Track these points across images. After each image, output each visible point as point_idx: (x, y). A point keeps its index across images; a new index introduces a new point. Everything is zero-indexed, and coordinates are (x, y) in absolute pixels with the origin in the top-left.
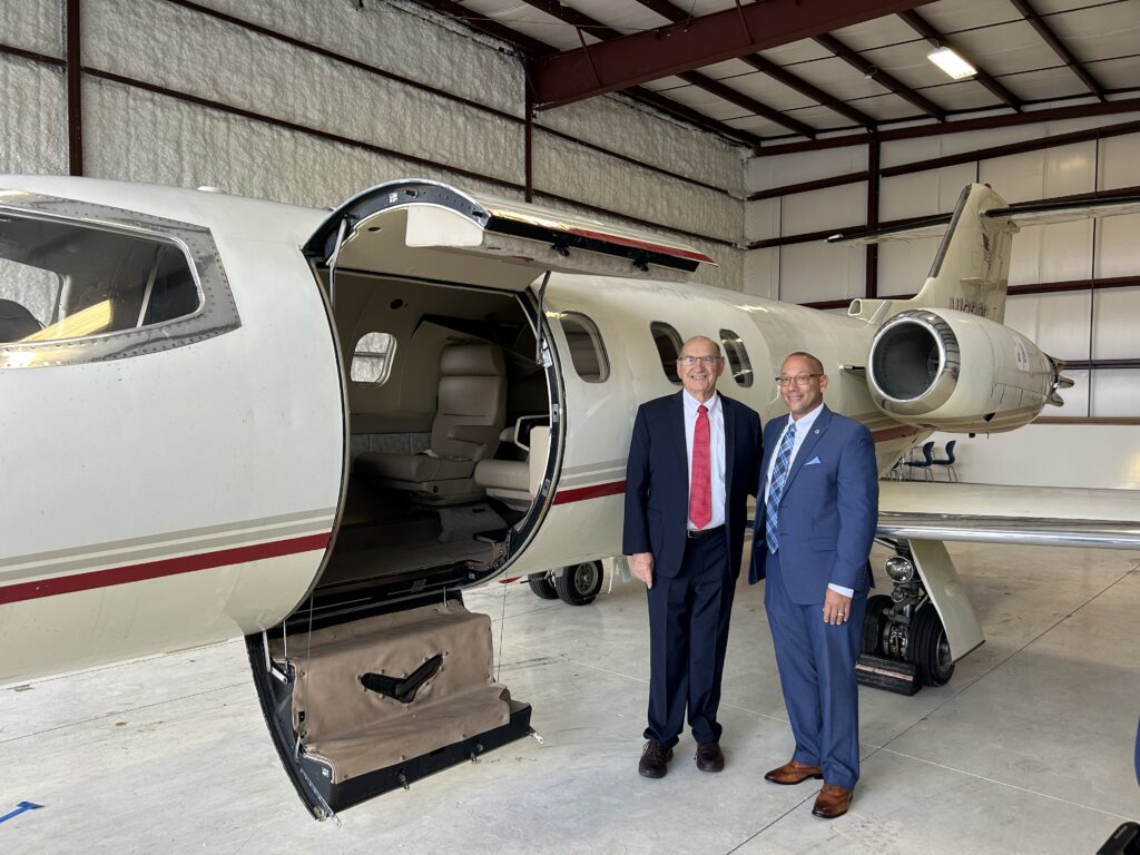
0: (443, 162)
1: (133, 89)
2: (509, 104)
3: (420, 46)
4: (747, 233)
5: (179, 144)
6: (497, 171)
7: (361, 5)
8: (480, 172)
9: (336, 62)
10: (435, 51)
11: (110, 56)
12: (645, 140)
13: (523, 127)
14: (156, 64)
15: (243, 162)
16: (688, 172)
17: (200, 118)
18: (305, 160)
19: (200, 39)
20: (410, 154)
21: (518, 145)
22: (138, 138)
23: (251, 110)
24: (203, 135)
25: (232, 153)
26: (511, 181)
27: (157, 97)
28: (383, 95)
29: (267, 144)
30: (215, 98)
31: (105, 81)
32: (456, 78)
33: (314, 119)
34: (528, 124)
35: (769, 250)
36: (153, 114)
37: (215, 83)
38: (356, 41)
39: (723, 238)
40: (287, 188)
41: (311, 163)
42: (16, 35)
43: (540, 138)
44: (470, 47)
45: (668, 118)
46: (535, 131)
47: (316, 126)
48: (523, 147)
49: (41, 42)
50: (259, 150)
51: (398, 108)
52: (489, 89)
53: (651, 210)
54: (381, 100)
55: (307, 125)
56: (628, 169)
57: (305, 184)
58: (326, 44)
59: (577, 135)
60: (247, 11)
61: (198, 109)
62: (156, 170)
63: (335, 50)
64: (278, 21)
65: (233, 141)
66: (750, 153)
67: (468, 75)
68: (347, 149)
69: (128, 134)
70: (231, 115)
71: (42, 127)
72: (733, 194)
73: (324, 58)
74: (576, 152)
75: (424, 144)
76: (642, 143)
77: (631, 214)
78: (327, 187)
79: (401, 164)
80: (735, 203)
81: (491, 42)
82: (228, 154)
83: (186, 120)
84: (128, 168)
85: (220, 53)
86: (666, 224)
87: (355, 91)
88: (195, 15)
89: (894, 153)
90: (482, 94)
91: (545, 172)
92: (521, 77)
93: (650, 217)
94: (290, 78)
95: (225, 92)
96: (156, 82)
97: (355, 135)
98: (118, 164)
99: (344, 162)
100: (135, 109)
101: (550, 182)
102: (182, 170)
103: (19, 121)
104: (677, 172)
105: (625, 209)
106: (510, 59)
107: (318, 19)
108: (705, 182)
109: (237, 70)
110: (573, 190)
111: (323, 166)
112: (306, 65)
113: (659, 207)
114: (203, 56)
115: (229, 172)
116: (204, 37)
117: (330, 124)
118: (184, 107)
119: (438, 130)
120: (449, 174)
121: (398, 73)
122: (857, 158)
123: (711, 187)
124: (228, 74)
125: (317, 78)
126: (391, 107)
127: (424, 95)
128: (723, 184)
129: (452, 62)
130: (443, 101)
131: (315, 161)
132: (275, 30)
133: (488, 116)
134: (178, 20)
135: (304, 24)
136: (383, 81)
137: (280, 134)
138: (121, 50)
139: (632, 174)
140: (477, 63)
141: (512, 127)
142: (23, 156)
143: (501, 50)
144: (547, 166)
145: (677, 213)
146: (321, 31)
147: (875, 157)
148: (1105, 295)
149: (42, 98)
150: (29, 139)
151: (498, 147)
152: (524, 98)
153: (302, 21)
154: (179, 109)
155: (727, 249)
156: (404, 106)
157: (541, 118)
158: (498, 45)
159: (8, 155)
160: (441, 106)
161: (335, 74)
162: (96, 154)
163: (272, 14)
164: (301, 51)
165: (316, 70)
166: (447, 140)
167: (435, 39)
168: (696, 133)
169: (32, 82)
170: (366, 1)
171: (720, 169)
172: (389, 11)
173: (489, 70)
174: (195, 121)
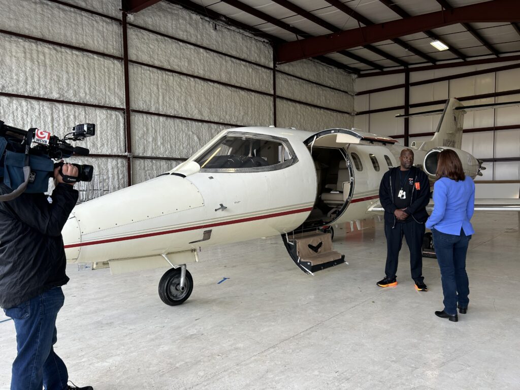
0: (245, 87)
1: (143, 66)
2: (267, 62)
3: (236, 42)
4: (355, 109)
5: (158, 85)
6: (263, 89)
7: (216, 29)
8: (257, 90)
9: (208, 51)
10: (241, 44)
11: (136, 55)
12: (317, 73)
13: (272, 71)
14: (151, 57)
15: (178, 91)
16: (332, 85)
18: (198, 89)
19: (164, 46)
20: (233, 84)
22: (145, 84)
23: (181, 71)
24: (165, 81)
25: (175, 88)
26: (268, 93)
27: (151, 69)
29: (186, 84)
30: (169, 68)
31: (134, 64)
32: (248, 54)
33: (201, 73)
34: (274, 70)
35: (364, 116)
36: (150, 76)
37: (169, 61)
38: (215, 43)
39: (346, 111)
40: (193, 100)
41: (200, 90)
42: (107, 49)
43: (279, 75)
44: (253, 41)
45: (325, 64)
46: (276, 73)
47: (202, 76)
48: (272, 79)
49: (115, 51)
50: (183, 86)
51: (229, 67)
52: (260, 58)
53: (319, 101)
54: (223, 64)
55: (199, 76)
56: (310, 85)
57: (198, 98)
58: (205, 45)
59: (291, 73)
60: (179, 34)
61: (164, 72)
62: (151, 96)
63: (207, 46)
64: (189, 37)
65: (175, 83)
66: (356, 76)
67: (253, 52)
68: (212, 84)
69: (142, 83)
70: (174, 74)
71: (116, 82)
72: (350, 93)
73: (204, 50)
74: (291, 80)
75: (238, 80)
76: (315, 74)
77: (311, 103)
78: (206, 98)
79: (230, 88)
80: (350, 96)
81: (261, 39)
82: (173, 88)
83: (160, 77)
84: (142, 96)
86: (324, 106)
87: (214, 62)
88: (162, 37)
89: (415, 77)
90: (258, 59)
91: (280, 89)
92: (272, 52)
93: (318, 104)
94: (193, 58)
95: (172, 65)
96: (151, 63)
97: (215, 78)
98: (139, 94)
99: (211, 89)
100: (144, 74)
101: (282, 92)
102: (159, 95)
103: (109, 81)
104: (328, 85)
105: (309, 101)
106: (267, 45)
107: (202, 36)
108: (339, 89)
109: (176, 57)
110: (291, 95)
111: (204, 91)
112: (198, 53)
113: (321, 100)
114: (166, 53)
115: (174, 95)
116: (165, 46)
117: (206, 75)
118: (159, 72)
119: (242, 74)
120: (247, 91)
121: (229, 54)
122: (400, 79)
123: (341, 91)
124: (173, 58)
125: (202, 58)
126: (227, 67)
127: (238, 61)
128: (346, 89)
129: (247, 48)
130: (244, 63)
131: (202, 89)
132: (188, 41)
133: (260, 68)
134: (157, 40)
135: (197, 38)
136: (224, 57)
137: (190, 80)
138: (139, 52)
139: (312, 87)
140: (256, 48)
141: (268, 71)
142: (110, 93)
143: (264, 41)
144: (281, 86)
145: (328, 102)
146: (203, 40)
147: (407, 78)
148: (499, 132)
149: (115, 72)
150: (112, 87)
151: (261, 80)
152: (272, 60)
153: (197, 37)
154: (158, 73)
155: (347, 115)
156: (231, 66)
157: (279, 67)
158: (263, 40)
159: (106, 93)
160: (244, 65)
161: (208, 55)
162: (133, 91)
163: (187, 35)
164: (197, 48)
165: (202, 55)
166: (246, 78)
167: (241, 39)
168: (335, 69)
169: (112, 66)
170: (217, 27)
171: (344, 83)
172: (225, 30)
173: (260, 50)
174: (163, 77)
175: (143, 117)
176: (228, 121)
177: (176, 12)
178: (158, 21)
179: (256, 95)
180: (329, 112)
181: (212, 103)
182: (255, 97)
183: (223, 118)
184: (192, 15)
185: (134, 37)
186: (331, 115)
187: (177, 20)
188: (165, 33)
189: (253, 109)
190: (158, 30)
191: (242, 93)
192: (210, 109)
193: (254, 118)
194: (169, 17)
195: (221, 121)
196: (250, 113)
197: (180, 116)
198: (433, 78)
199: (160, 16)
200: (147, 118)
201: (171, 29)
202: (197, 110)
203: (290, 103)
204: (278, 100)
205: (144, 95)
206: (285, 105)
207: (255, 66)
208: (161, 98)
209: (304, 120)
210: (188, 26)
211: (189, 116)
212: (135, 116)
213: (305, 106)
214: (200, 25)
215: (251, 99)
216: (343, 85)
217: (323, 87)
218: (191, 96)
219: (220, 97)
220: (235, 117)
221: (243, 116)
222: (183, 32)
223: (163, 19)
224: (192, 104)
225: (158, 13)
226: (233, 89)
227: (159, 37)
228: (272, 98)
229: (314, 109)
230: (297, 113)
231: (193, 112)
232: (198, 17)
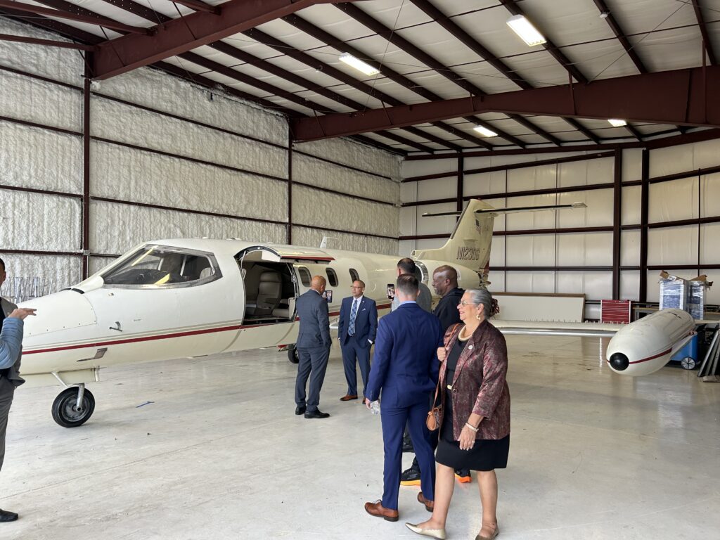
0: (249, 170)
1: (110, 144)
2: (281, 140)
3: (239, 116)
4: (401, 199)
5: (129, 167)
6: (275, 173)
7: (212, 99)
8: (266, 174)
9: (200, 126)
10: (246, 118)
11: (102, 130)
12: (348, 155)
13: (287, 151)
14: (121, 132)
15: (157, 174)
16: (370, 169)
17: (139, 155)
18: (185, 172)
19: (139, 119)
20: (233, 166)
21: (285, 160)
22: (112, 165)
23: (161, 150)
24: (140, 162)
25: (152, 170)
26: (281, 177)
27: (121, 147)
28: (221, 140)
29: (168, 165)
30: (146, 146)
31: (98, 141)
32: (255, 129)
33: (190, 153)
34: (290, 150)
35: (412, 207)
36: (119, 154)
37: (146, 138)
38: (209, 116)
39: (389, 201)
40: (176, 185)
41: (187, 173)
42: (62, 123)
43: (295, 155)
44: (263, 115)
45: (360, 143)
46: (293, 153)
47: (190, 156)
48: (287, 161)
49: (73, 125)
50: (164, 168)
51: (228, 145)
52: (271, 134)
53: (351, 189)
54: (220, 142)
55: (186, 156)
57: (184, 182)
58: (195, 118)
59: (314, 154)
60: (160, 105)
61: (138, 151)
62: (119, 179)
63: (199, 120)
64: (175, 109)
65: (153, 164)
66: (402, 158)
67: (261, 128)
68: (204, 166)
69: (108, 164)
70: (153, 153)
71: (72, 163)
72: (393, 179)
73: (194, 125)
74: (314, 162)
75: (240, 161)
76: (347, 156)
77: (341, 191)
78: (194, 183)
79: (229, 171)
80: (394, 183)
81: (272, 112)
82: (150, 170)
83: (133, 156)
84: (107, 179)
85: (149, 126)
86: (358, 195)
87: (208, 139)
88: (138, 109)
89: (470, 163)
90: (268, 137)
91: (298, 172)
92: (287, 127)
93: (351, 192)
94: (179, 135)
95: (150, 143)
96: (121, 140)
97: (208, 159)
98: (103, 177)
99: (203, 172)
100: (111, 153)
101: (301, 177)
102: (131, 178)
103: (63, 161)
104: (365, 169)
105: (338, 189)
106: (281, 119)
107: (192, 107)
108: (379, 174)
109: (156, 133)
111: (193, 174)
112: (186, 128)
113: (355, 187)
114: (141, 127)
115: (151, 179)
116: (142, 119)
117: (196, 155)
118: (132, 150)
119: (246, 154)
120: (251, 175)
121: (229, 129)
122: (452, 165)
123: (382, 176)
124: (152, 135)
125: (191, 134)
126: (225, 145)
127: (240, 138)
128: (388, 174)
129: (253, 122)
130: (249, 141)
131: (189, 172)
133: (270, 147)
134: (131, 112)
135: (186, 110)
136: (221, 133)
137: (174, 160)
138: (106, 127)
139: (341, 171)
140: (265, 122)
141: (282, 151)
142: (63, 175)
143: (277, 115)
144: (299, 169)
145: (364, 189)
146: (194, 113)
147: (461, 164)
148: (562, 236)
149: (72, 150)
150: (67, 168)
151: (275, 162)
152: (288, 137)
153: (185, 108)
154: (130, 152)
155: (391, 207)
156: (231, 144)
157: (296, 146)
158: (275, 113)
159: (57, 176)
160: (248, 143)
161: (199, 131)
162: (94, 174)
163: (172, 106)
164: (184, 122)
165: (191, 130)
166: (251, 159)
167: (245, 112)
168: (375, 150)
169: (68, 143)
170: (213, 97)
171: (387, 167)
172: (225, 101)
173: (272, 126)
174: (137, 156)
175: (107, 206)
176: (225, 211)
177: (158, 79)
178: (133, 89)
179: (265, 179)
180: (365, 202)
181: (204, 189)
182: (263, 182)
183: (218, 207)
184: (179, 82)
185: (100, 108)
186: (368, 206)
187: (160, 88)
188: (143, 105)
189: (260, 197)
190: (132, 100)
191: (246, 177)
192: (200, 196)
193: (260, 208)
194: (148, 84)
195: (215, 211)
196: (255, 202)
197: (159, 204)
198: (489, 166)
199: (136, 84)
200: (113, 206)
201: (150, 98)
202: (182, 198)
203: (311, 190)
204: (294, 187)
205: (110, 179)
206: (304, 193)
207: (264, 144)
208: (133, 183)
209: (331, 211)
210: (174, 95)
211: (171, 205)
212: (97, 204)
213: (333, 195)
214: (191, 95)
215: (258, 184)
216: (385, 170)
217: (358, 172)
218: (174, 180)
219: (214, 182)
220: (234, 206)
221: (246, 206)
222: (167, 102)
223: (140, 86)
224: (175, 190)
225: (134, 80)
226: (233, 172)
227: (134, 108)
228: (287, 184)
229: (344, 199)
230: (321, 203)
231: (177, 199)
232: (188, 85)
